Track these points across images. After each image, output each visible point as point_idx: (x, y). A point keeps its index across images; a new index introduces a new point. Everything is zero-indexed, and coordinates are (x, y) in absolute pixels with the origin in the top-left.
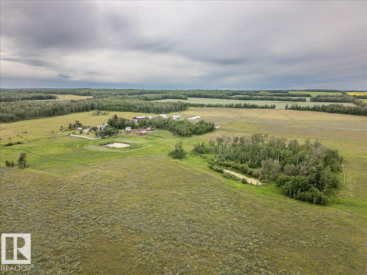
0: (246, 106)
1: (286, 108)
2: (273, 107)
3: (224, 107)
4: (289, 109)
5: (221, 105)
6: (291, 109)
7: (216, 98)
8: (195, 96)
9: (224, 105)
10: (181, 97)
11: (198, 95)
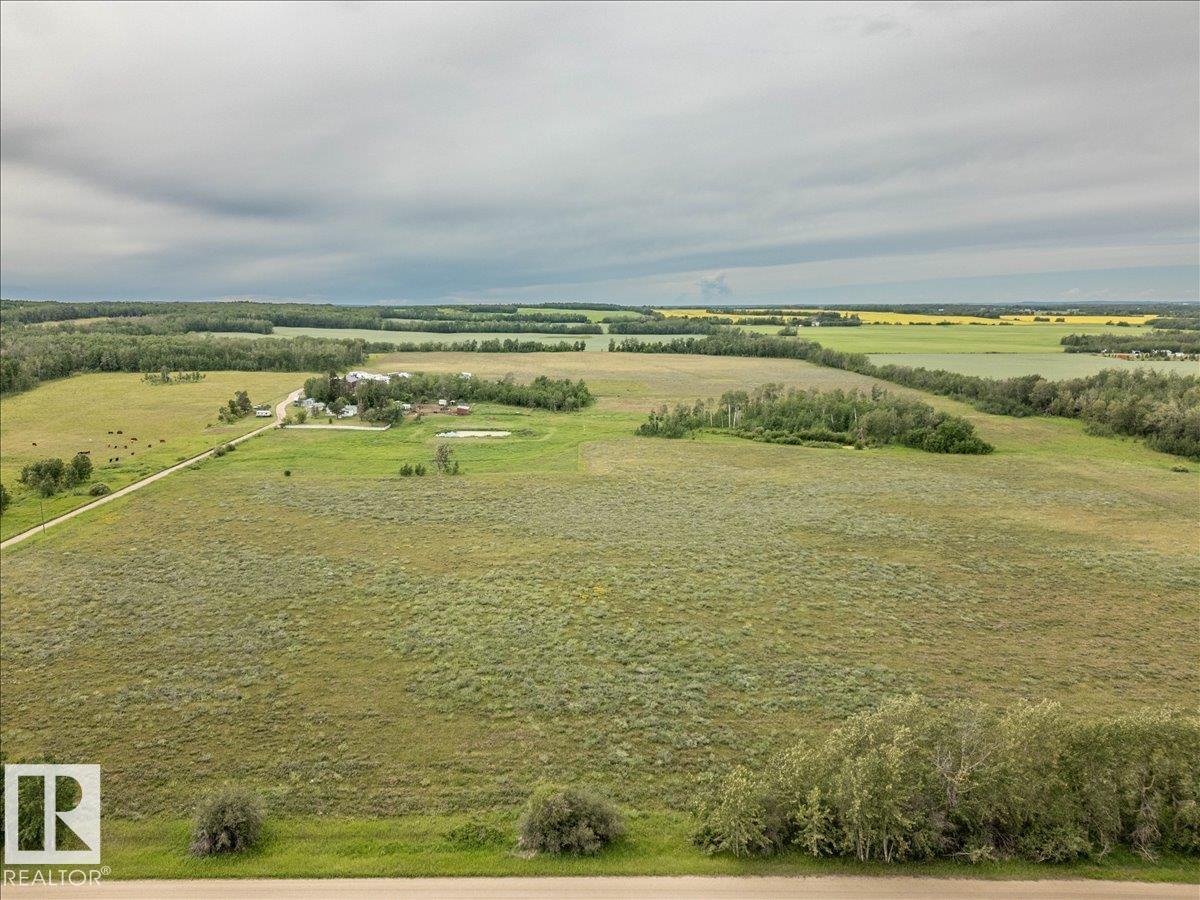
0: (511, 348)
1: (611, 349)
2: (580, 347)
3: (449, 350)
4: (618, 350)
5: (441, 345)
6: (623, 350)
8: (281, 322)
9: (450, 345)
10: (251, 325)
11: (291, 318)
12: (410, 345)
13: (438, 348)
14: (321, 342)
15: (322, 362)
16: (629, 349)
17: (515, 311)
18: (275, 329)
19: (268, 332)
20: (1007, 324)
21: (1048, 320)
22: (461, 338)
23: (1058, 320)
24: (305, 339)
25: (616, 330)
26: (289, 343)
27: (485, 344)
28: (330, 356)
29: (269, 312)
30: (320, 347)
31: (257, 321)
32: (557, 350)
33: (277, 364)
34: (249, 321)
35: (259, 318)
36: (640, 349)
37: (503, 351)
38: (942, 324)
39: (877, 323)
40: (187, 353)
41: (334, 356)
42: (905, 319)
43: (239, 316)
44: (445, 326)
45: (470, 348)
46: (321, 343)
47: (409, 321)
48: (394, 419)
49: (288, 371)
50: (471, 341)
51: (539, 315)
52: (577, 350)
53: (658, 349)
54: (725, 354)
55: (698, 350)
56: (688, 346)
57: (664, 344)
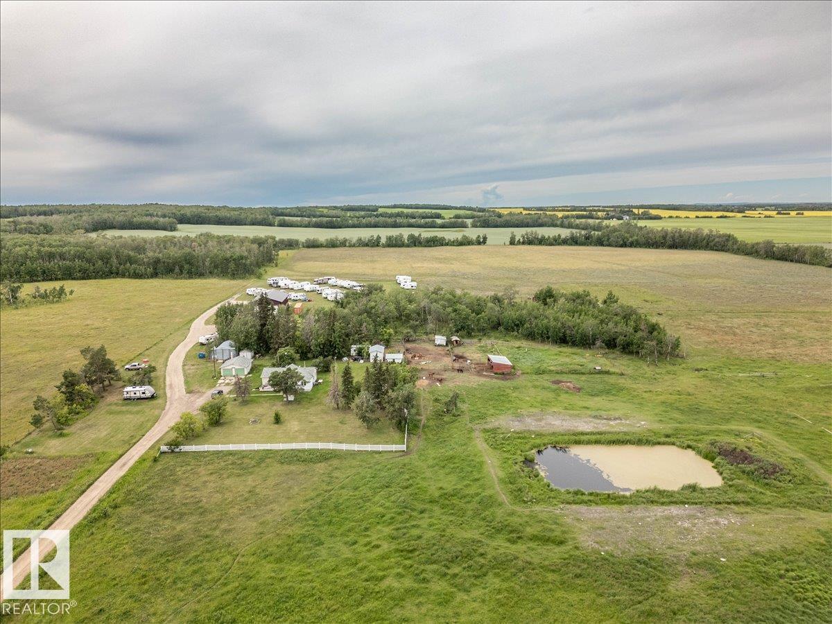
0: (415, 242)
1: (512, 243)
2: (482, 241)
3: (354, 246)
4: (519, 243)
5: (345, 240)
6: (523, 243)
7: (250, 225)
8: (184, 220)
9: (354, 241)
10: (156, 222)
11: (193, 216)
12: (315, 241)
13: (343, 244)
14: (229, 240)
15: (232, 265)
16: (530, 242)
17: (377, 210)
18: (179, 226)
19: (173, 229)
20: (770, 217)
21: (788, 214)
24: (208, 236)
25: (479, 224)
26: (193, 241)
27: (389, 238)
28: (242, 258)
29: (174, 211)
30: (228, 246)
31: (161, 219)
32: (461, 244)
33: (177, 269)
34: (155, 219)
35: (164, 216)
36: (542, 241)
37: (408, 246)
38: (721, 217)
39: (671, 217)
40: (62, 257)
41: (246, 258)
42: (692, 214)
43: (147, 215)
44: (331, 222)
45: (374, 244)
46: (228, 242)
47: (299, 219)
49: (190, 278)
50: (375, 238)
51: (402, 212)
52: (479, 243)
53: (557, 242)
55: (600, 242)
56: (587, 238)
57: (563, 236)
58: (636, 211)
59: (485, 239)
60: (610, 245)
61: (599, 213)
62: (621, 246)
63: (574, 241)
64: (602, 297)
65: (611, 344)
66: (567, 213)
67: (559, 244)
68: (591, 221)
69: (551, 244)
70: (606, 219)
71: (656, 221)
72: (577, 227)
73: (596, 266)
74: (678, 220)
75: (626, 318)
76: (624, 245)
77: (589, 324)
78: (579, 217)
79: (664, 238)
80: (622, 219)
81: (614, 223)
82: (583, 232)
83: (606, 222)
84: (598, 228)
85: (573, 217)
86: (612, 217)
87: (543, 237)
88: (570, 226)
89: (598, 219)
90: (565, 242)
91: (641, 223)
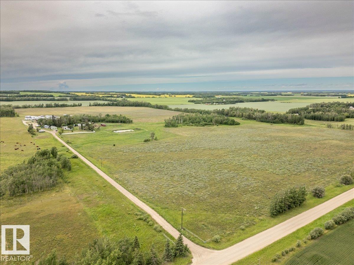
2: (80, 105)
3: (33, 107)
4: (92, 106)
5: (30, 106)
6: (94, 106)
13: (29, 107)
16: (96, 105)
20: (166, 97)
21: (172, 96)
22: (38, 103)
23: (174, 96)
25: (72, 99)
36: (99, 105)
37: (54, 107)
38: (153, 97)
39: (138, 97)
42: (144, 96)
45: (41, 106)
48: (91, 129)
52: (79, 106)
53: (104, 105)
54: (125, 106)
55: (116, 105)
56: (113, 104)
57: (106, 103)
58: (127, 94)
59: (81, 104)
60: (119, 106)
61: (115, 95)
62: (122, 106)
63: (109, 105)
64: (119, 116)
65: (121, 122)
66: (103, 95)
67: (105, 106)
68: (113, 98)
69: (102, 106)
70: (117, 97)
71: (133, 98)
72: (108, 100)
73: (116, 111)
74: (140, 98)
75: (124, 118)
76: (123, 106)
77: (117, 119)
78: (107, 97)
79: (134, 104)
80: (122, 98)
81: (120, 99)
82: (111, 102)
83: (118, 99)
84: (115, 101)
85: (105, 97)
86: (119, 97)
87: (100, 104)
88: (106, 100)
89: (114, 97)
90: (106, 105)
91: (128, 99)
